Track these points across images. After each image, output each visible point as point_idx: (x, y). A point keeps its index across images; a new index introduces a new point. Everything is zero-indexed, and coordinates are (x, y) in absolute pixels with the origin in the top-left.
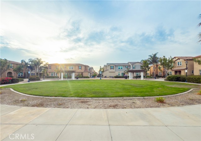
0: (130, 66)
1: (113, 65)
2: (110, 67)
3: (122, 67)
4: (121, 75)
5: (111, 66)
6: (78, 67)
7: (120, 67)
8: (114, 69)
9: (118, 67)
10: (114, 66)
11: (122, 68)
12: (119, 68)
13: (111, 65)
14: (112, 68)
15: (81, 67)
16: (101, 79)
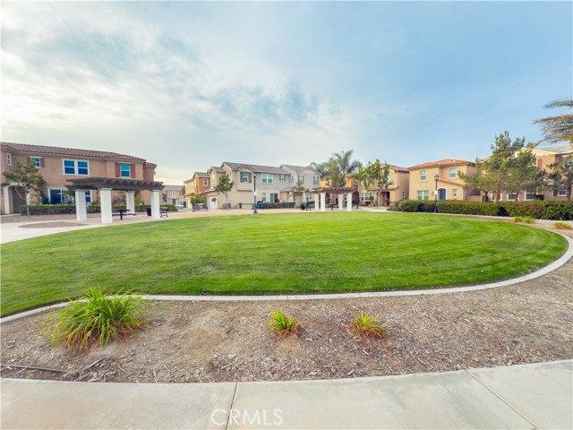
0: (289, 175)
1: (248, 170)
2: (239, 174)
3: (272, 177)
4: (268, 200)
5: (242, 173)
6: (117, 165)
7: (267, 177)
8: (250, 182)
9: (262, 177)
10: (250, 174)
11: (270, 181)
12: (264, 180)
13: (244, 170)
14: (245, 180)
15: (133, 166)
16: (256, 212)
